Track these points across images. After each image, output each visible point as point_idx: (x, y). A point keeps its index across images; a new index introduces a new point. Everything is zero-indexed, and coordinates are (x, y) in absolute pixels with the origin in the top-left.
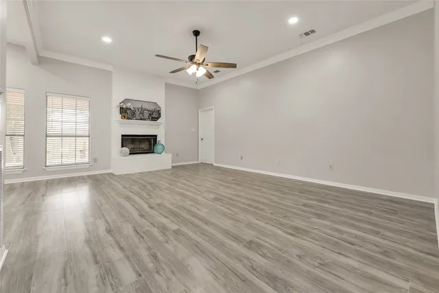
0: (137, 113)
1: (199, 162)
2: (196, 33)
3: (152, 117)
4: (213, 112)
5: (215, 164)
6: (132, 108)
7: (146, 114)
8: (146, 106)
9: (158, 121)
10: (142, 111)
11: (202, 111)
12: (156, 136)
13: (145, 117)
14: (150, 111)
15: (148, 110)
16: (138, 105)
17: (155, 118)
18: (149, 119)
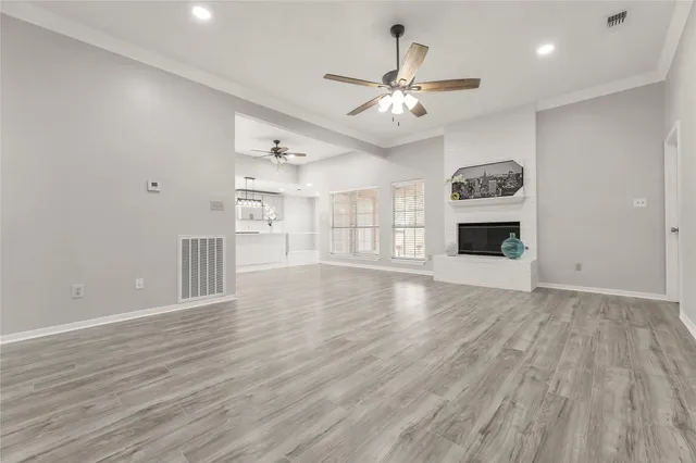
0: (477, 187)
2: (398, 30)
3: (504, 190)
4: (679, 142)
5: (682, 316)
6: (463, 182)
7: (493, 185)
8: (491, 172)
9: (516, 195)
10: (485, 181)
12: (518, 224)
13: (490, 192)
14: (501, 179)
15: (495, 179)
16: (478, 174)
17: (511, 190)
18: (497, 193)
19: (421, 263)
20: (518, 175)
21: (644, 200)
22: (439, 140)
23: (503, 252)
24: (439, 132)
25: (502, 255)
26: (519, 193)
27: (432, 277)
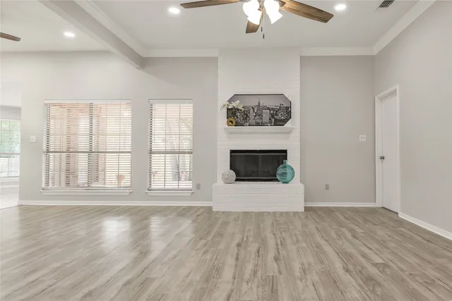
0: (252, 115)
1: (378, 204)
3: (276, 120)
4: (397, 98)
5: (402, 216)
6: (240, 108)
7: (266, 116)
8: (265, 102)
9: (286, 125)
10: (259, 110)
11: (381, 99)
12: (286, 151)
13: (264, 121)
14: (273, 109)
15: (269, 109)
16: (253, 102)
17: (281, 120)
18: (271, 123)
19: (189, 193)
20: (287, 108)
21: (365, 136)
22: (213, 61)
23: (278, 177)
24: (213, 53)
25: (277, 180)
26: (288, 125)
27: (210, 208)
